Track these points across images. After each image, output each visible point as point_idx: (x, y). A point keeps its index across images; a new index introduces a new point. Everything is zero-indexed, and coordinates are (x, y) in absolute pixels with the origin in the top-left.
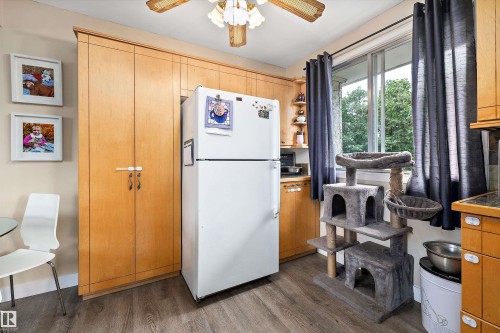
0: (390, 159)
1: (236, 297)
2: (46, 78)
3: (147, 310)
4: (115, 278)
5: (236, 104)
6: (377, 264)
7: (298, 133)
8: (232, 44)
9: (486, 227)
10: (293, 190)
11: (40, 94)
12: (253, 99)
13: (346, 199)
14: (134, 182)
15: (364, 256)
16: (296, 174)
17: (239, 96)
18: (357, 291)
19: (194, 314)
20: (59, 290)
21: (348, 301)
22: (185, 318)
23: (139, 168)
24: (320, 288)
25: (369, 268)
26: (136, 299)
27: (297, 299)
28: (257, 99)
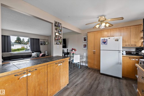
2: (86, 39)
4: (92, 66)
5: (108, 39)
11: (85, 41)
12: (113, 37)
14: (94, 53)
23: (95, 51)
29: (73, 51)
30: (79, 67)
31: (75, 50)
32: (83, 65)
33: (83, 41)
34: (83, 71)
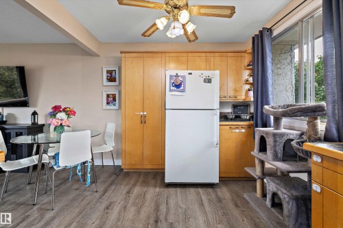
0: (295, 109)
1: (187, 189)
2: (114, 74)
3: (144, 182)
4: (135, 165)
5: (188, 77)
6: (284, 191)
7: (249, 90)
8: (190, 41)
9: (326, 164)
10: (237, 131)
11: (112, 81)
12: (199, 72)
13: (267, 139)
14: (143, 120)
15: (278, 184)
16: (246, 120)
17: (190, 72)
18: (273, 210)
19: (162, 189)
20: (114, 166)
21: (261, 214)
22: (157, 189)
23: (145, 113)
24: (246, 200)
25: (279, 193)
26: (142, 176)
27: (224, 201)
28: (202, 72)
29: (61, 115)
30: (89, 181)
31: (70, 113)
32: (103, 166)
33: (105, 82)
34: (105, 191)
